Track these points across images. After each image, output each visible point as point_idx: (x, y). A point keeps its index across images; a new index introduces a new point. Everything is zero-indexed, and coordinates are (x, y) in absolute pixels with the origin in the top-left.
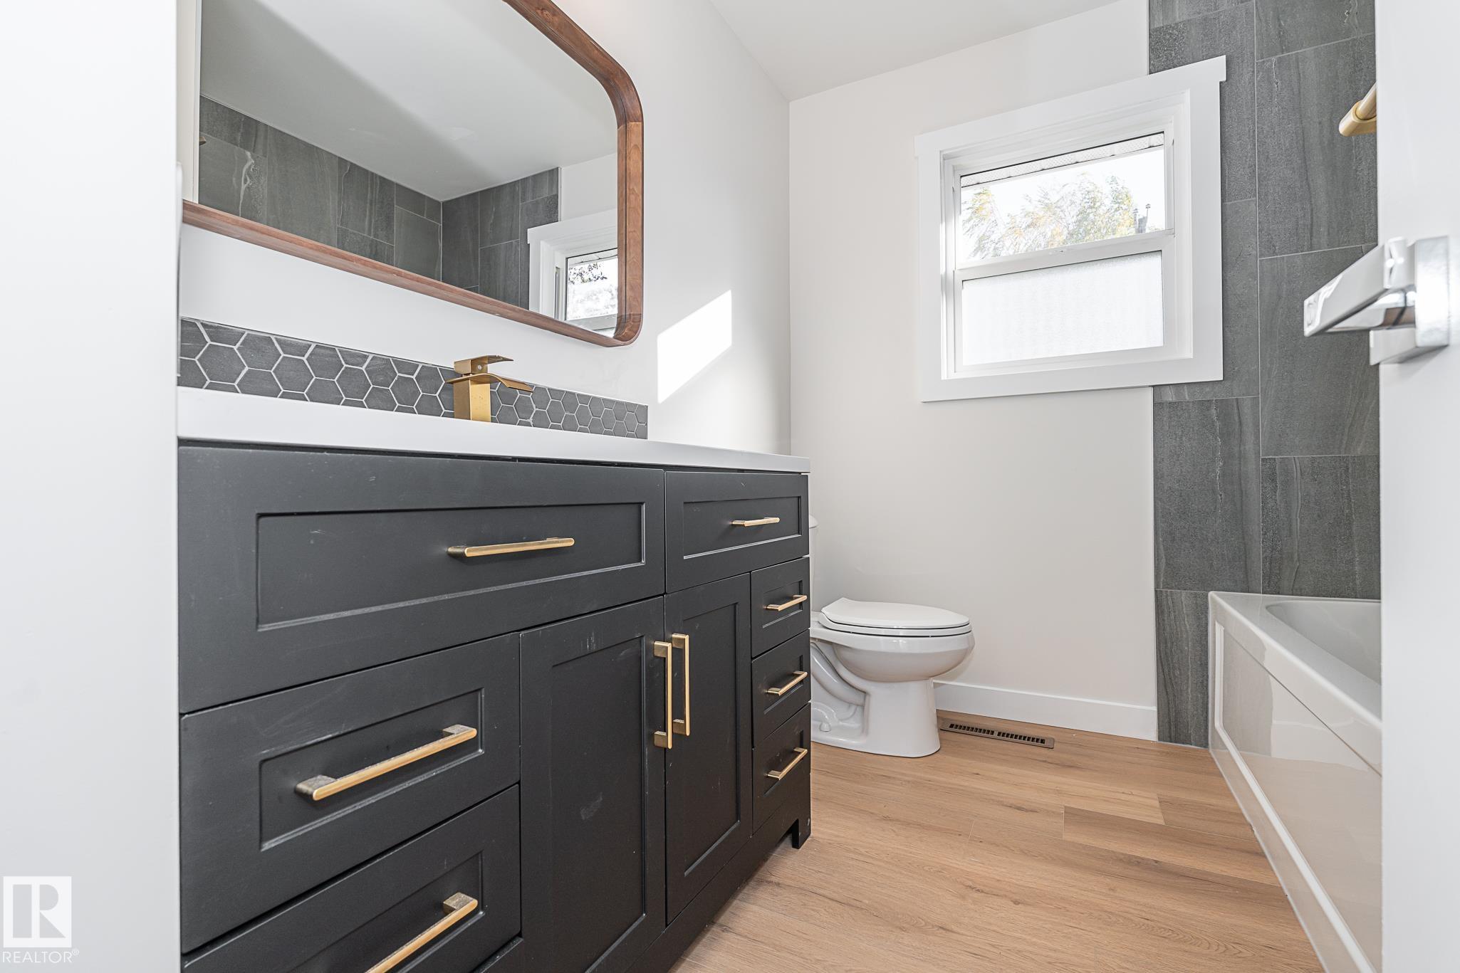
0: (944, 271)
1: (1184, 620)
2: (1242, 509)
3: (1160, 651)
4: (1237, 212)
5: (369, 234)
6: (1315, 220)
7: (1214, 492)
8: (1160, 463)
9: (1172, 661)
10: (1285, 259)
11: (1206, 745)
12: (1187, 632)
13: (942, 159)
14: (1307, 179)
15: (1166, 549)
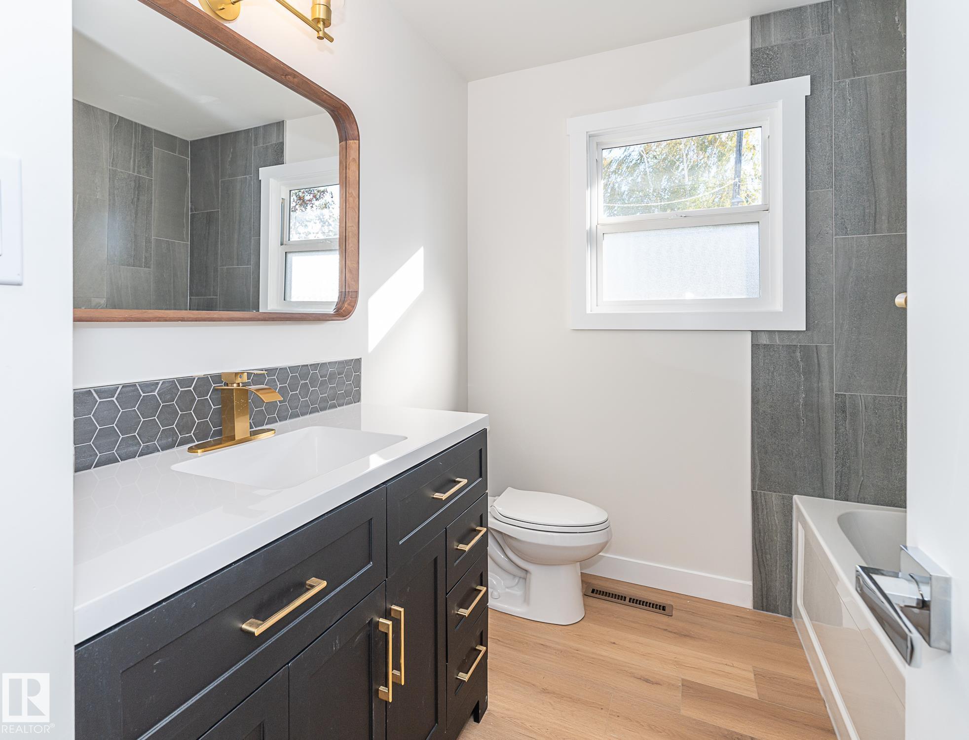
0: (589, 225)
1: (774, 516)
2: (819, 433)
3: (755, 538)
4: (818, 199)
5: (134, 171)
6: (878, 210)
7: (798, 418)
8: (756, 391)
9: (764, 547)
10: (855, 238)
11: (790, 615)
12: (776, 525)
13: (588, 137)
14: (872, 177)
15: (760, 460)
